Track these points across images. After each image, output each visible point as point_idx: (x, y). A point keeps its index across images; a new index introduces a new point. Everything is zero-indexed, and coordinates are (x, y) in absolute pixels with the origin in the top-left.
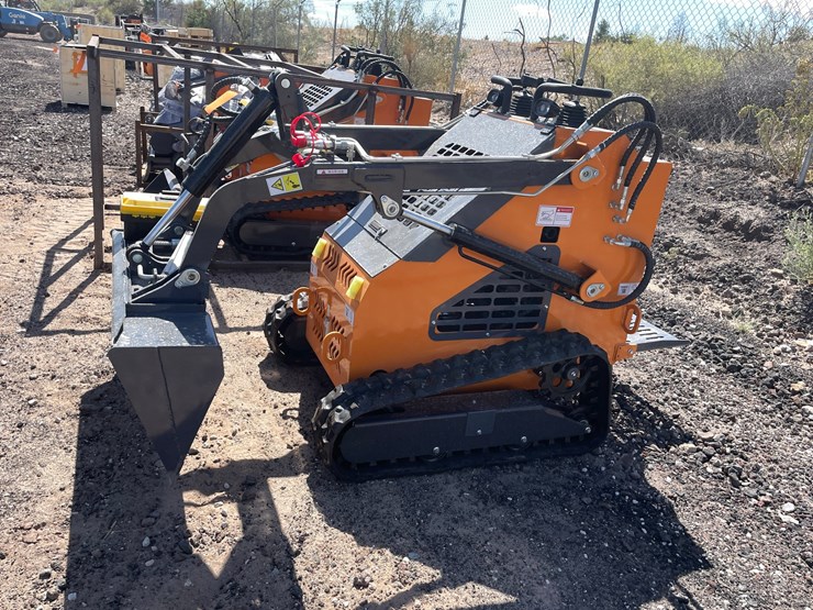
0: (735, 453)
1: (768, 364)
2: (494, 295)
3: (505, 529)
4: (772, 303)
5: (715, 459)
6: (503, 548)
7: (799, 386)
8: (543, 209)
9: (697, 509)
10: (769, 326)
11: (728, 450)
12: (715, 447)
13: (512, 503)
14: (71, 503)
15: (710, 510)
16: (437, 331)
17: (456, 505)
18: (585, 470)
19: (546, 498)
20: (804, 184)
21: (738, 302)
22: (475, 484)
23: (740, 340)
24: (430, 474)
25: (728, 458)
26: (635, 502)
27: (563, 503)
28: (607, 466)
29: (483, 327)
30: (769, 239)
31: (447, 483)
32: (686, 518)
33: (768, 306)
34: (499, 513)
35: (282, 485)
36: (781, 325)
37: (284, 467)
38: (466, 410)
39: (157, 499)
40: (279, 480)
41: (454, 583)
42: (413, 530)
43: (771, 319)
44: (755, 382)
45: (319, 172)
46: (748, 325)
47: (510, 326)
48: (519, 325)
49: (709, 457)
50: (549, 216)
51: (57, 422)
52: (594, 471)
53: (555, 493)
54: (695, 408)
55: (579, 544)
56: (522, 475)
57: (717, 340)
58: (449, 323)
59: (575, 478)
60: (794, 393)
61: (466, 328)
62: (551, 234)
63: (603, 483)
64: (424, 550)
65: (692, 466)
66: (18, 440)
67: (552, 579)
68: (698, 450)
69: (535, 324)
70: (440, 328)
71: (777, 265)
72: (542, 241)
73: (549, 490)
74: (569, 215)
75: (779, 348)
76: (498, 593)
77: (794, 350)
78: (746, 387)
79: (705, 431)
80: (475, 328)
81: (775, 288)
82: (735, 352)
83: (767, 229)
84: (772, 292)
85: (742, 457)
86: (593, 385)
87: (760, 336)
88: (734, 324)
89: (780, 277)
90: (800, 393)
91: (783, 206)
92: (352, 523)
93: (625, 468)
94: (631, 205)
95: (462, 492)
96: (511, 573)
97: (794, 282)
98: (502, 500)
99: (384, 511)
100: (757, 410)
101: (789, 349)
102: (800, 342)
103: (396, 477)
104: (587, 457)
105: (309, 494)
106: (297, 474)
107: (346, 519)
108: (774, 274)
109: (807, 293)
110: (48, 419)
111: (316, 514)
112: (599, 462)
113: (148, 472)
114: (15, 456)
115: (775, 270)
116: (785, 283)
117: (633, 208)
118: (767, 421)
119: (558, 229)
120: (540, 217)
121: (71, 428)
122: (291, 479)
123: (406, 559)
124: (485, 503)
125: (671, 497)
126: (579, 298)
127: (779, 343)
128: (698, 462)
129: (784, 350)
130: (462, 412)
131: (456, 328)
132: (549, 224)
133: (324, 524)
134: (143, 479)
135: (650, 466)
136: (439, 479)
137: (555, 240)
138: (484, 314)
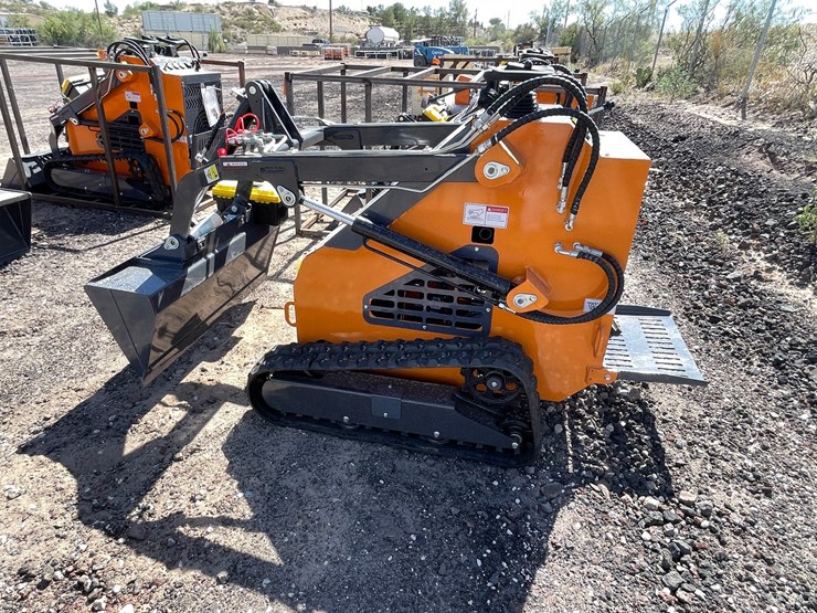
2: (426, 290)
3: (347, 505)
6: (325, 519)
8: (468, 207)
11: (706, 524)
13: (379, 486)
16: (371, 315)
17: (332, 470)
18: (496, 483)
24: (342, 438)
26: (509, 532)
28: (523, 487)
29: (419, 319)
31: (349, 449)
34: (359, 490)
35: (230, 410)
42: (273, 475)
45: (225, 164)
47: (447, 323)
49: (666, 522)
50: (481, 216)
52: (503, 487)
58: (381, 308)
59: (474, 487)
61: (402, 317)
62: (483, 234)
63: (496, 502)
64: (262, 494)
67: (332, 563)
68: (659, 510)
69: (479, 326)
70: (374, 313)
72: (473, 240)
74: (504, 216)
76: (273, 551)
80: (410, 320)
94: (572, 209)
95: (351, 462)
96: (306, 542)
98: (373, 481)
99: (271, 453)
104: (512, 472)
105: (236, 422)
107: (238, 449)
111: (223, 438)
112: (518, 481)
119: (493, 229)
120: (467, 215)
122: (240, 407)
123: (240, 495)
124: (358, 477)
125: (554, 544)
126: (507, 306)
128: (642, 521)
131: (390, 315)
132: (480, 223)
133: (220, 446)
135: (572, 504)
136: (346, 444)
137: (491, 241)
138: (417, 307)
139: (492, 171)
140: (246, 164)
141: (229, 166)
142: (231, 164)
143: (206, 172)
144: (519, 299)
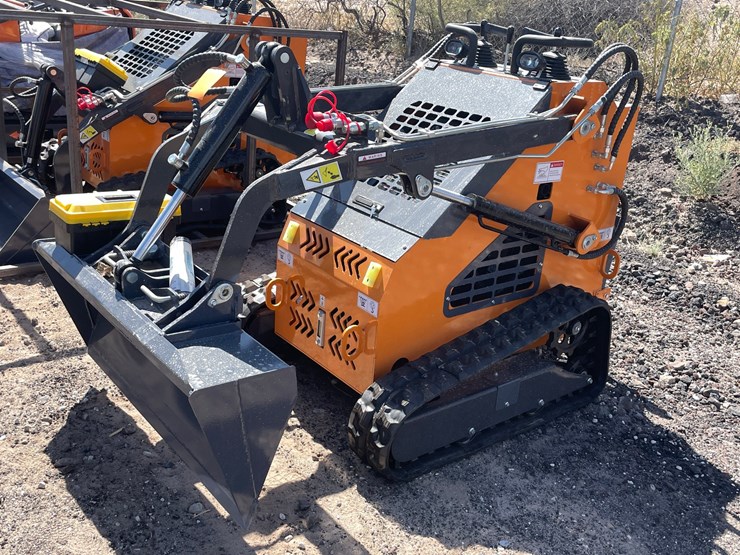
0: (706, 377)
1: (689, 285)
2: (499, 260)
3: (565, 496)
4: (670, 223)
5: (693, 386)
6: (575, 515)
7: (724, 301)
8: (540, 166)
9: (705, 437)
10: (674, 246)
11: (700, 375)
12: (690, 374)
13: (556, 469)
15: (715, 435)
16: (451, 308)
17: (510, 483)
18: (596, 421)
19: (580, 456)
20: (663, 99)
21: (638, 225)
22: (514, 458)
23: (655, 264)
24: (468, 457)
25: (702, 383)
26: (654, 442)
27: (593, 458)
28: (611, 412)
29: (488, 295)
30: (647, 158)
31: (487, 462)
32: (701, 448)
33: (667, 226)
34: (550, 481)
35: (336, 503)
36: (684, 244)
37: (323, 482)
38: (496, 385)
39: (221, 549)
40: (330, 498)
42: (488, 518)
43: (674, 239)
44: (685, 304)
45: (361, 159)
46: (656, 247)
47: (510, 290)
48: (519, 287)
49: (689, 384)
50: (546, 172)
51: (41, 487)
52: (603, 420)
53: (585, 449)
54: (651, 339)
56: (547, 438)
57: (636, 267)
58: (461, 295)
59: (593, 430)
60: (722, 309)
61: (476, 298)
62: (545, 190)
63: (618, 431)
64: (511, 535)
65: (679, 397)
66: (8, 520)
67: (631, 533)
68: (677, 381)
69: (531, 283)
70: (454, 304)
71: (660, 184)
72: (538, 199)
73: (579, 448)
74: (560, 169)
75: (691, 268)
77: (705, 267)
78: (681, 310)
79: (672, 361)
80: (482, 299)
81: (669, 208)
82: (657, 277)
83: (643, 149)
84: (667, 211)
85: (712, 379)
86: (591, 335)
87: (669, 257)
88: (642, 247)
89: (669, 195)
90: (728, 308)
91: (649, 123)
92: (429, 525)
93: (628, 412)
94: (614, 153)
95: (507, 469)
96: (595, 538)
97: (684, 199)
98: (546, 469)
99: (450, 504)
100: (699, 331)
101: (700, 267)
102: (706, 258)
103: (438, 467)
104: (591, 408)
105: (370, 506)
106: (343, 488)
107: (422, 522)
108: (664, 194)
109: (699, 210)
110: (27, 486)
111: (389, 525)
112: (604, 410)
113: (188, 522)
114: (20, 540)
115: (663, 190)
116: (675, 201)
117: (616, 156)
118: (712, 340)
119: (551, 184)
120: (537, 175)
121: (58, 488)
122: (341, 494)
123: (500, 549)
124: (532, 474)
125: (681, 431)
126: (576, 252)
127: (688, 262)
128: (683, 392)
129: (697, 268)
130: (492, 387)
131: (466, 301)
132: (544, 180)
133: (403, 533)
134: (189, 530)
136: (477, 459)
137: (548, 196)
138: (490, 282)
139: (586, 128)
140: (384, 155)
141: (365, 161)
142: (367, 157)
143: (304, 175)
144: (587, 242)
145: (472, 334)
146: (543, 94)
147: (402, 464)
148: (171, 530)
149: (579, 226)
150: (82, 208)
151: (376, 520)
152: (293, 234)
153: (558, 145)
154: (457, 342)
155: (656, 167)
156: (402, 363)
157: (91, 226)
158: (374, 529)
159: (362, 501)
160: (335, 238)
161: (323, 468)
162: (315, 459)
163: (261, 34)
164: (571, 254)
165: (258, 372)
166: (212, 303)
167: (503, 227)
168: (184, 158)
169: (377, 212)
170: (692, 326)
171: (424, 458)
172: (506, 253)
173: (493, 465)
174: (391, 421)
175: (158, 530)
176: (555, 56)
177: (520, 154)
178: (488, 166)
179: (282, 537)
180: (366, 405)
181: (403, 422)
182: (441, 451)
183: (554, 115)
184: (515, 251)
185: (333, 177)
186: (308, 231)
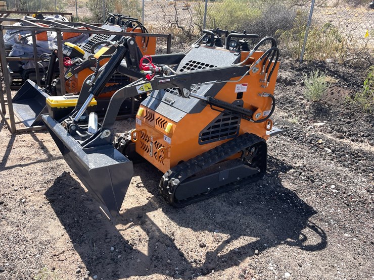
0: (309, 170)
1: (307, 134)
2: (221, 123)
3: (244, 214)
4: (302, 110)
5: (303, 174)
6: (247, 221)
7: (320, 141)
8: (237, 85)
9: (304, 193)
10: (303, 120)
11: (306, 169)
12: (302, 169)
13: (242, 204)
14: (71, 240)
15: (308, 192)
16: (201, 141)
17: (222, 209)
18: (261, 186)
19: (253, 199)
20: (303, 60)
21: (289, 111)
22: (226, 199)
23: (294, 126)
24: (207, 199)
25: (307, 173)
26: (283, 195)
27: (259, 200)
28: (268, 183)
29: (217, 137)
30: (294, 84)
31: (215, 201)
32: (301, 197)
33: (300, 112)
34: (239, 209)
35: (153, 215)
36: (307, 118)
37: (150, 207)
38: (219, 171)
39: (106, 231)
40: (151, 213)
41: (236, 237)
42: (212, 222)
43: (303, 117)
44: (305, 142)
45: (159, 81)
46: (295, 120)
47: (227, 134)
48: (230, 134)
49: (301, 173)
50: (240, 88)
51: (41, 207)
52: (264, 186)
53: (255, 197)
54: (288, 156)
55: (272, 214)
56: (240, 192)
57: (286, 128)
58: (205, 137)
59: (259, 190)
60: (319, 144)
61: (212, 138)
62: (240, 95)
63: (269, 190)
64: (220, 228)
65: (296, 178)
66: (27, 219)
67: (268, 229)
68: (296, 171)
69: (235, 132)
70: (203, 140)
71: (299, 95)
72: (237, 98)
73: (252, 196)
74: (246, 87)
75: (309, 128)
76: (253, 238)
77: (314, 128)
78: (302, 144)
79: (296, 164)
80: (214, 138)
81: (302, 104)
82: (294, 131)
83: (293, 81)
84: (301, 106)
85: (311, 171)
86: (260, 153)
87: (301, 124)
88: (290, 120)
89: (302, 99)
90: (322, 143)
91: (297, 70)
92: (188, 224)
93: (274, 183)
94: (268, 80)
95: (222, 204)
96: (253, 230)
97: (308, 101)
98: (238, 204)
99: (198, 216)
100: (309, 153)
101: (313, 127)
102: (315, 124)
103: (195, 202)
104: (260, 181)
105: (166, 216)
106: (156, 209)
107: (185, 223)
108: (301, 99)
109: (314, 105)
110: (35, 207)
111: (173, 223)
112: (265, 182)
113: (95, 221)
114: (31, 226)
115: (300, 97)
116: (305, 101)
118: (314, 156)
119: (242, 93)
120: (236, 89)
121: (49, 209)
122: (155, 212)
123: (215, 233)
124: (232, 206)
125: (295, 191)
126: (253, 120)
127: (308, 126)
128: (298, 176)
129: (311, 128)
130: (216, 172)
131: (208, 139)
132: (239, 91)
133: (178, 226)
134: (95, 224)
135: (283, 180)
136: (211, 200)
137: (241, 97)
138: (218, 131)
139: (255, 70)
140: (169, 80)
141: (161, 83)
142: (162, 81)
143: (138, 88)
144: (257, 116)
145: (210, 151)
146: (237, 57)
147: (180, 201)
148: (88, 223)
149: (254, 109)
150: (57, 102)
151: (167, 222)
152: (141, 113)
153: (243, 77)
154: (203, 154)
155: (298, 88)
156: (181, 162)
157: (61, 108)
158: (166, 225)
159: (163, 215)
160: (156, 114)
161: (150, 203)
162: (147, 199)
163: (136, 36)
164: (250, 120)
165: (117, 163)
166: (102, 137)
167: (223, 110)
168: (93, 81)
169: (172, 103)
170: (306, 151)
171: (190, 199)
172: (224, 120)
173: (217, 203)
174: (174, 184)
175: (83, 224)
176: (244, 42)
177: (229, 80)
178: (215, 85)
179: (130, 227)
180: (166, 178)
181: (179, 185)
182: (196, 196)
183: (241, 65)
184: (228, 119)
185: (149, 89)
186: (147, 111)
